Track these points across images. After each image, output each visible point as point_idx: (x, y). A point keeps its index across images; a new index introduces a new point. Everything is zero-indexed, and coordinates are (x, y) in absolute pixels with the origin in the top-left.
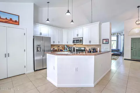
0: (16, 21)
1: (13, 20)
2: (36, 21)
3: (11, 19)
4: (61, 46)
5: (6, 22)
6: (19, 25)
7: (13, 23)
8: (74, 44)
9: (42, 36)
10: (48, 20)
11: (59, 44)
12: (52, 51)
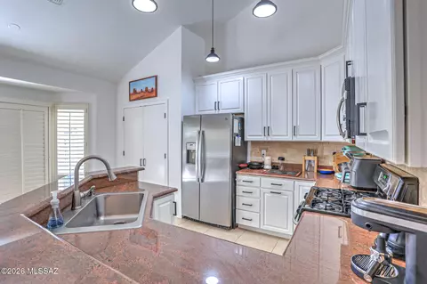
0: (152, 89)
1: (148, 89)
2: (197, 74)
3: (146, 90)
4: (327, 152)
6: (156, 96)
7: (149, 96)
9: (221, 112)
10: (213, 53)
11: (295, 139)
12: (268, 167)
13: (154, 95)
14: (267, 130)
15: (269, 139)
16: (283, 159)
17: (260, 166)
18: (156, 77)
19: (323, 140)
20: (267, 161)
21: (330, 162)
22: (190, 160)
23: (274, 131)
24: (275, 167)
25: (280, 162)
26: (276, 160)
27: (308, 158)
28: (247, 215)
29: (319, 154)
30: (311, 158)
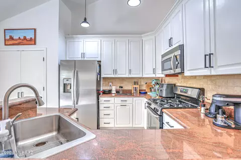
0: (31, 38)
1: (27, 38)
3: (25, 38)
5: (18, 44)
6: (35, 44)
7: (28, 43)
8: (167, 76)
9: (85, 59)
10: (85, 21)
11: (130, 76)
12: (114, 92)
13: (33, 43)
14: (115, 71)
15: (116, 76)
16: (122, 87)
17: (110, 92)
18: (35, 30)
19: (144, 76)
20: (114, 89)
21: (144, 88)
22: (66, 91)
23: (119, 72)
24: (117, 92)
25: (121, 89)
26: (118, 88)
27: (135, 86)
28: (106, 121)
29: (139, 84)
30: (136, 86)
